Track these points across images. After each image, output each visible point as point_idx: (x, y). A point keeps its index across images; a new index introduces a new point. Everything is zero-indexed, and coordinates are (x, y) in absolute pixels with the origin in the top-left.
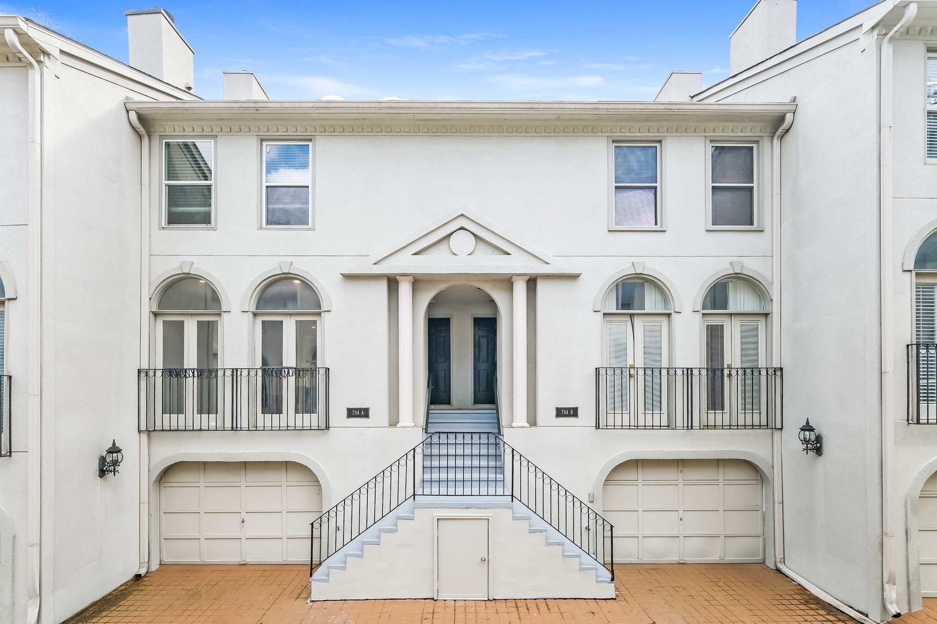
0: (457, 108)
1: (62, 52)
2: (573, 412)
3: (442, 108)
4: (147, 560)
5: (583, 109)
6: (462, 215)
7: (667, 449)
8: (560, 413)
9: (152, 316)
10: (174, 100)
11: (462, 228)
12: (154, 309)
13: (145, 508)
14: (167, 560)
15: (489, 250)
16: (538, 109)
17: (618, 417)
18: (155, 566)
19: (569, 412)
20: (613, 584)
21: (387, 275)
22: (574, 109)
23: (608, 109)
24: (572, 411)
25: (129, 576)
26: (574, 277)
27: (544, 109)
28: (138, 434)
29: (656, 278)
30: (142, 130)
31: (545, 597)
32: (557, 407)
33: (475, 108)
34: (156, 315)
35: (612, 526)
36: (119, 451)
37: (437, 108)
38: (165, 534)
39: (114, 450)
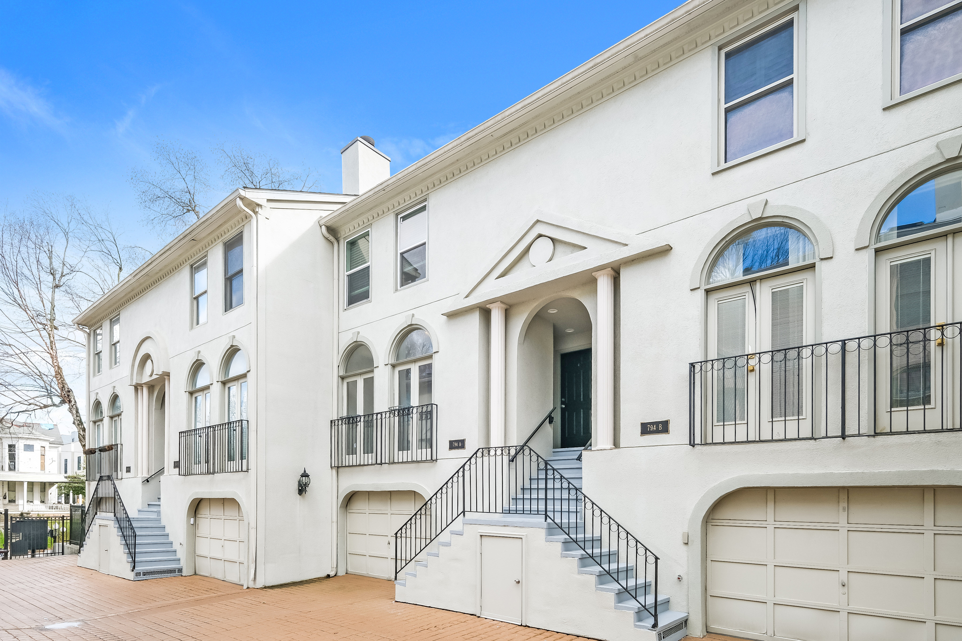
0: (522, 108)
1: (269, 200)
2: (663, 427)
3: (509, 115)
4: (335, 566)
5: (656, 30)
6: (538, 221)
7: (803, 471)
8: (646, 429)
9: (340, 379)
10: (340, 206)
11: (540, 236)
12: (341, 374)
13: (335, 525)
14: (350, 570)
15: (568, 249)
16: (602, 61)
17: (729, 430)
18: (341, 573)
19: (657, 427)
20: (654, 632)
21: (478, 306)
22: (644, 37)
23: (689, 11)
24: (660, 426)
25: (325, 575)
26: (665, 251)
27: (609, 57)
28: (331, 469)
29: (787, 217)
30: (331, 238)
31: (578, 634)
32: (643, 422)
33: (539, 98)
34: (343, 378)
35: (657, 559)
36: (308, 476)
37: (505, 117)
38: (349, 551)
39: (305, 475)
